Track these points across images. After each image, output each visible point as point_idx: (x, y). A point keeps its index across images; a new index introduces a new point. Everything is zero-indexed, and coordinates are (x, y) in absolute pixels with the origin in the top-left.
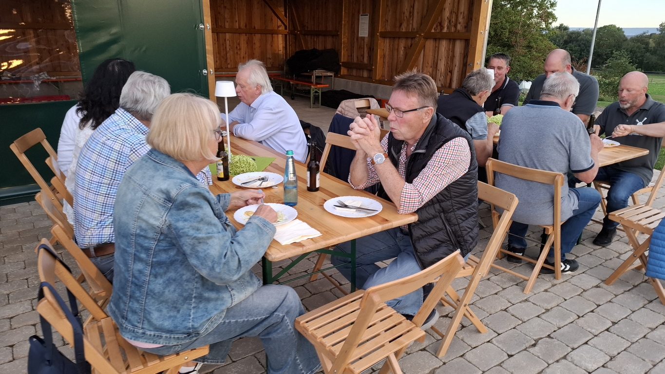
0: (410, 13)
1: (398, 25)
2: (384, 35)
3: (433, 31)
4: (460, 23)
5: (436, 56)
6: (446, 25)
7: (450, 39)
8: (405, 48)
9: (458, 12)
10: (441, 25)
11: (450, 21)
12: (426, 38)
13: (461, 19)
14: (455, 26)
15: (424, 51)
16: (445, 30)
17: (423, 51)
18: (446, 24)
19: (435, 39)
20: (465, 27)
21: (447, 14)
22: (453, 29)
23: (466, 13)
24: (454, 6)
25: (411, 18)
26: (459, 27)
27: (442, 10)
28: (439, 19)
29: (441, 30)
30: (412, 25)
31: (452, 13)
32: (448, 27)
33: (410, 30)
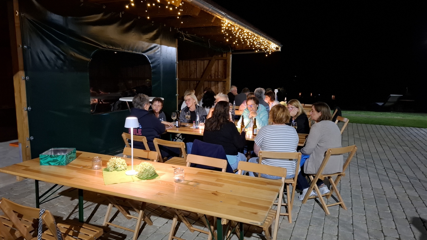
2: (183, 80)
7: (216, 81)
9: (218, 70)
10: (211, 76)
11: (215, 75)
12: (205, 81)
13: (220, 74)
14: (218, 76)
16: (213, 78)
17: (203, 86)
18: (213, 75)
19: (209, 81)
20: (222, 77)
21: (213, 72)
22: (217, 78)
25: (196, 73)
27: (211, 70)
28: (210, 74)
29: (211, 78)
30: (196, 75)
31: (215, 71)
32: (214, 77)
33: (196, 78)
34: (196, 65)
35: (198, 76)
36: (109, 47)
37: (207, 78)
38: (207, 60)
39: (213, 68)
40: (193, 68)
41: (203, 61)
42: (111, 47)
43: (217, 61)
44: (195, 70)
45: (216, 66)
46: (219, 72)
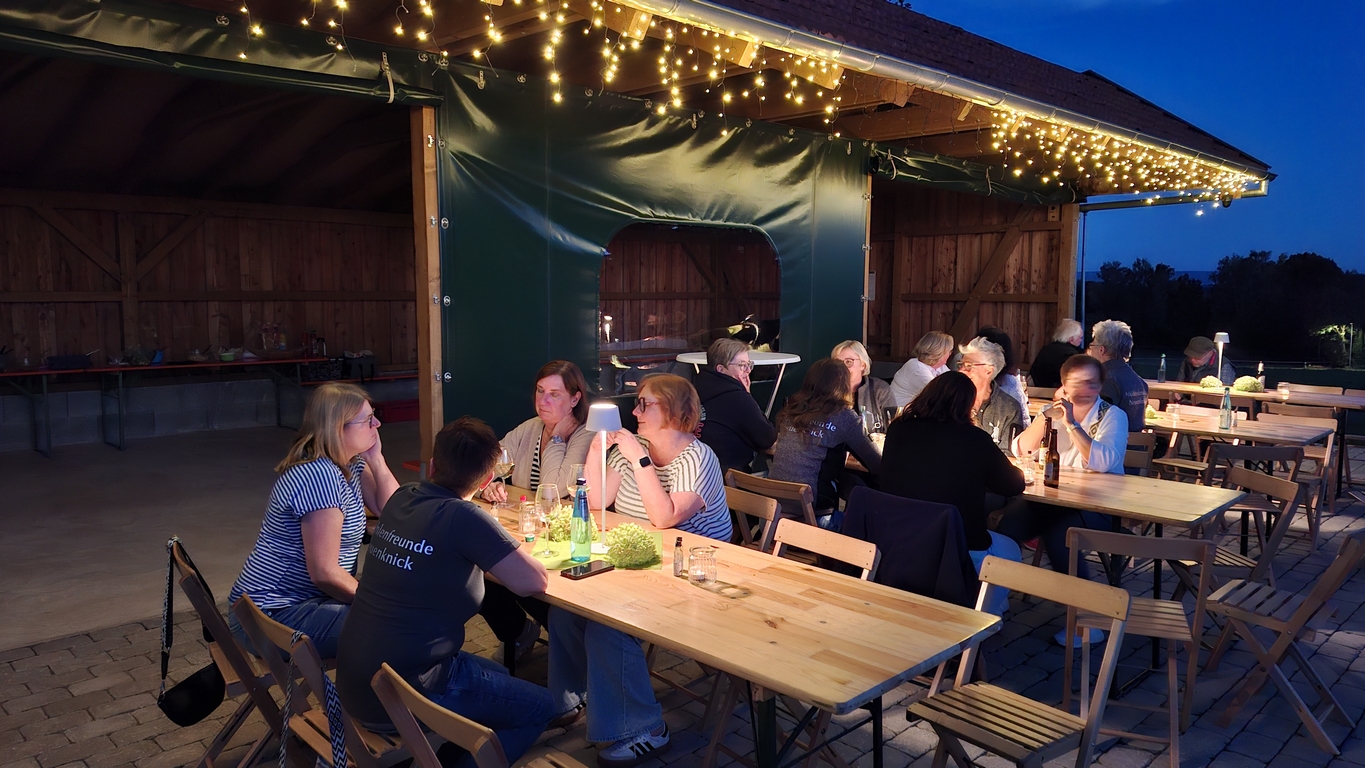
0: (950, 270)
1: (929, 283)
2: (907, 300)
4: (1034, 283)
5: (999, 321)
6: (1012, 285)
7: (1020, 302)
8: (944, 314)
9: (1030, 267)
10: (1003, 284)
11: (1018, 281)
12: (982, 302)
13: (1035, 277)
14: (1028, 286)
16: (1012, 291)
17: (975, 319)
18: (1011, 283)
19: (996, 303)
20: (1043, 288)
21: (1011, 272)
22: (1024, 290)
23: (1043, 271)
24: (1022, 263)
25: (952, 276)
26: (1033, 287)
27: (1005, 266)
28: (1000, 278)
29: (1005, 291)
30: (955, 285)
31: (1020, 270)
32: (1015, 288)
33: (951, 292)
34: (956, 249)
35: (959, 285)
36: (657, 214)
37: (991, 292)
38: (992, 233)
39: (1013, 260)
40: (943, 260)
41: (979, 237)
42: (664, 214)
43: (1027, 236)
44: (952, 265)
45: (1023, 252)
46: (1033, 272)
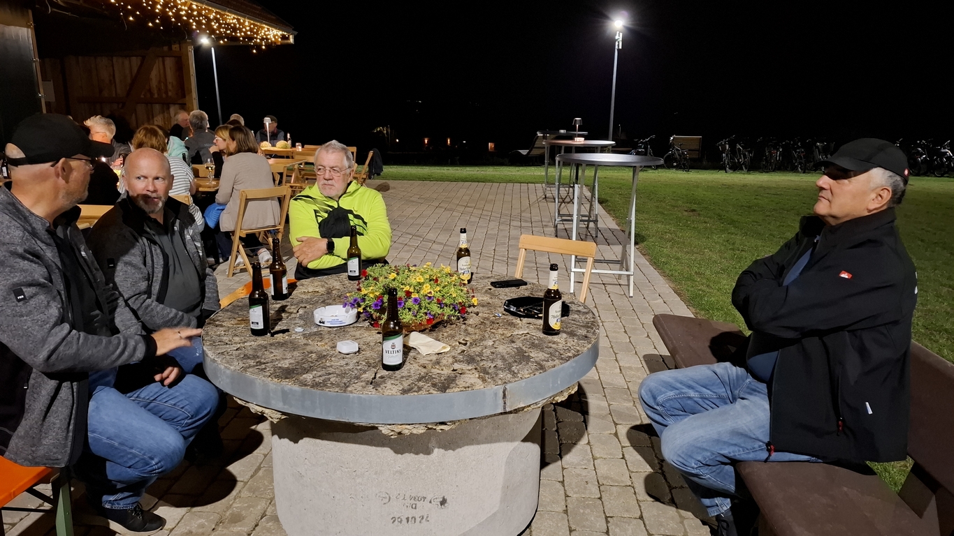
0: (110, 80)
1: (97, 90)
3: (142, 96)
4: (170, 91)
5: (150, 116)
6: (156, 91)
7: (162, 104)
9: (166, 80)
10: (150, 91)
11: (159, 89)
12: (137, 103)
13: (170, 87)
14: (166, 93)
15: (136, 114)
19: (146, 104)
20: (176, 94)
21: (154, 83)
22: (164, 96)
23: (175, 83)
24: (160, 77)
25: (113, 85)
26: (170, 94)
27: (149, 80)
28: (147, 87)
29: (152, 96)
30: (116, 91)
31: (160, 82)
32: (158, 95)
33: (114, 96)
34: (112, 66)
35: (119, 92)
38: (137, 56)
39: (154, 74)
40: (105, 74)
41: (127, 59)
43: (161, 59)
44: (112, 78)
45: (159, 70)
46: (168, 84)
